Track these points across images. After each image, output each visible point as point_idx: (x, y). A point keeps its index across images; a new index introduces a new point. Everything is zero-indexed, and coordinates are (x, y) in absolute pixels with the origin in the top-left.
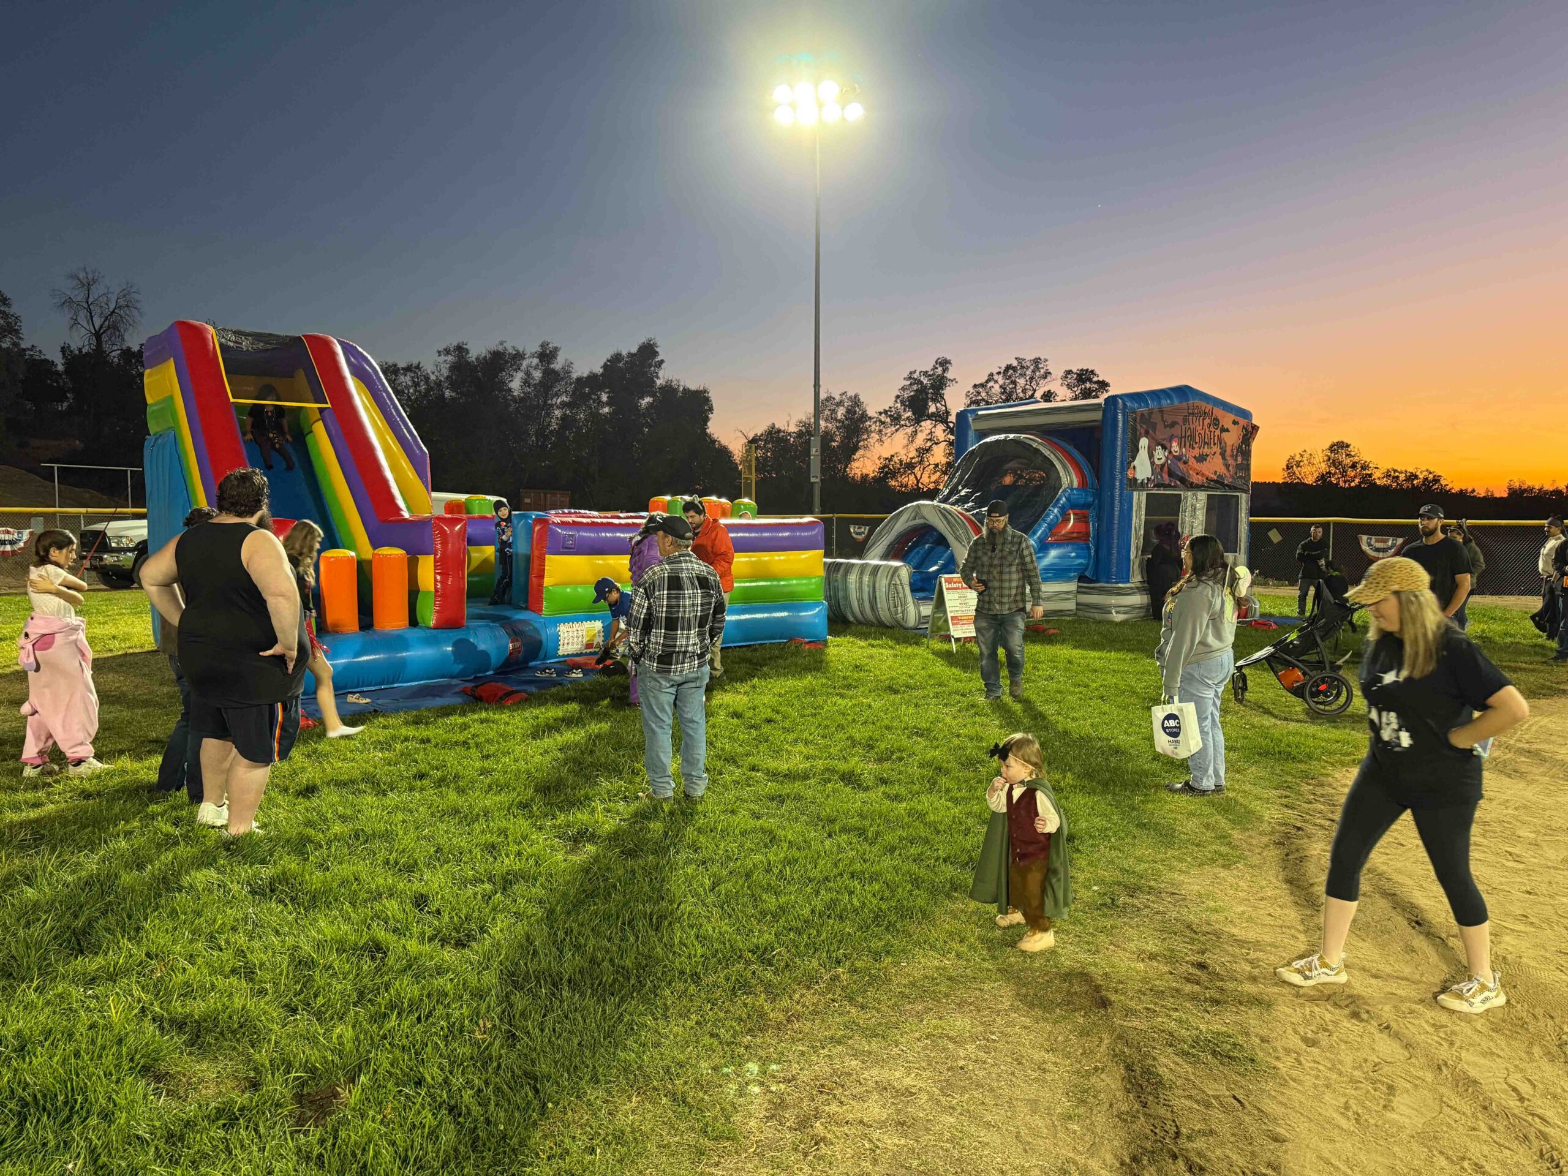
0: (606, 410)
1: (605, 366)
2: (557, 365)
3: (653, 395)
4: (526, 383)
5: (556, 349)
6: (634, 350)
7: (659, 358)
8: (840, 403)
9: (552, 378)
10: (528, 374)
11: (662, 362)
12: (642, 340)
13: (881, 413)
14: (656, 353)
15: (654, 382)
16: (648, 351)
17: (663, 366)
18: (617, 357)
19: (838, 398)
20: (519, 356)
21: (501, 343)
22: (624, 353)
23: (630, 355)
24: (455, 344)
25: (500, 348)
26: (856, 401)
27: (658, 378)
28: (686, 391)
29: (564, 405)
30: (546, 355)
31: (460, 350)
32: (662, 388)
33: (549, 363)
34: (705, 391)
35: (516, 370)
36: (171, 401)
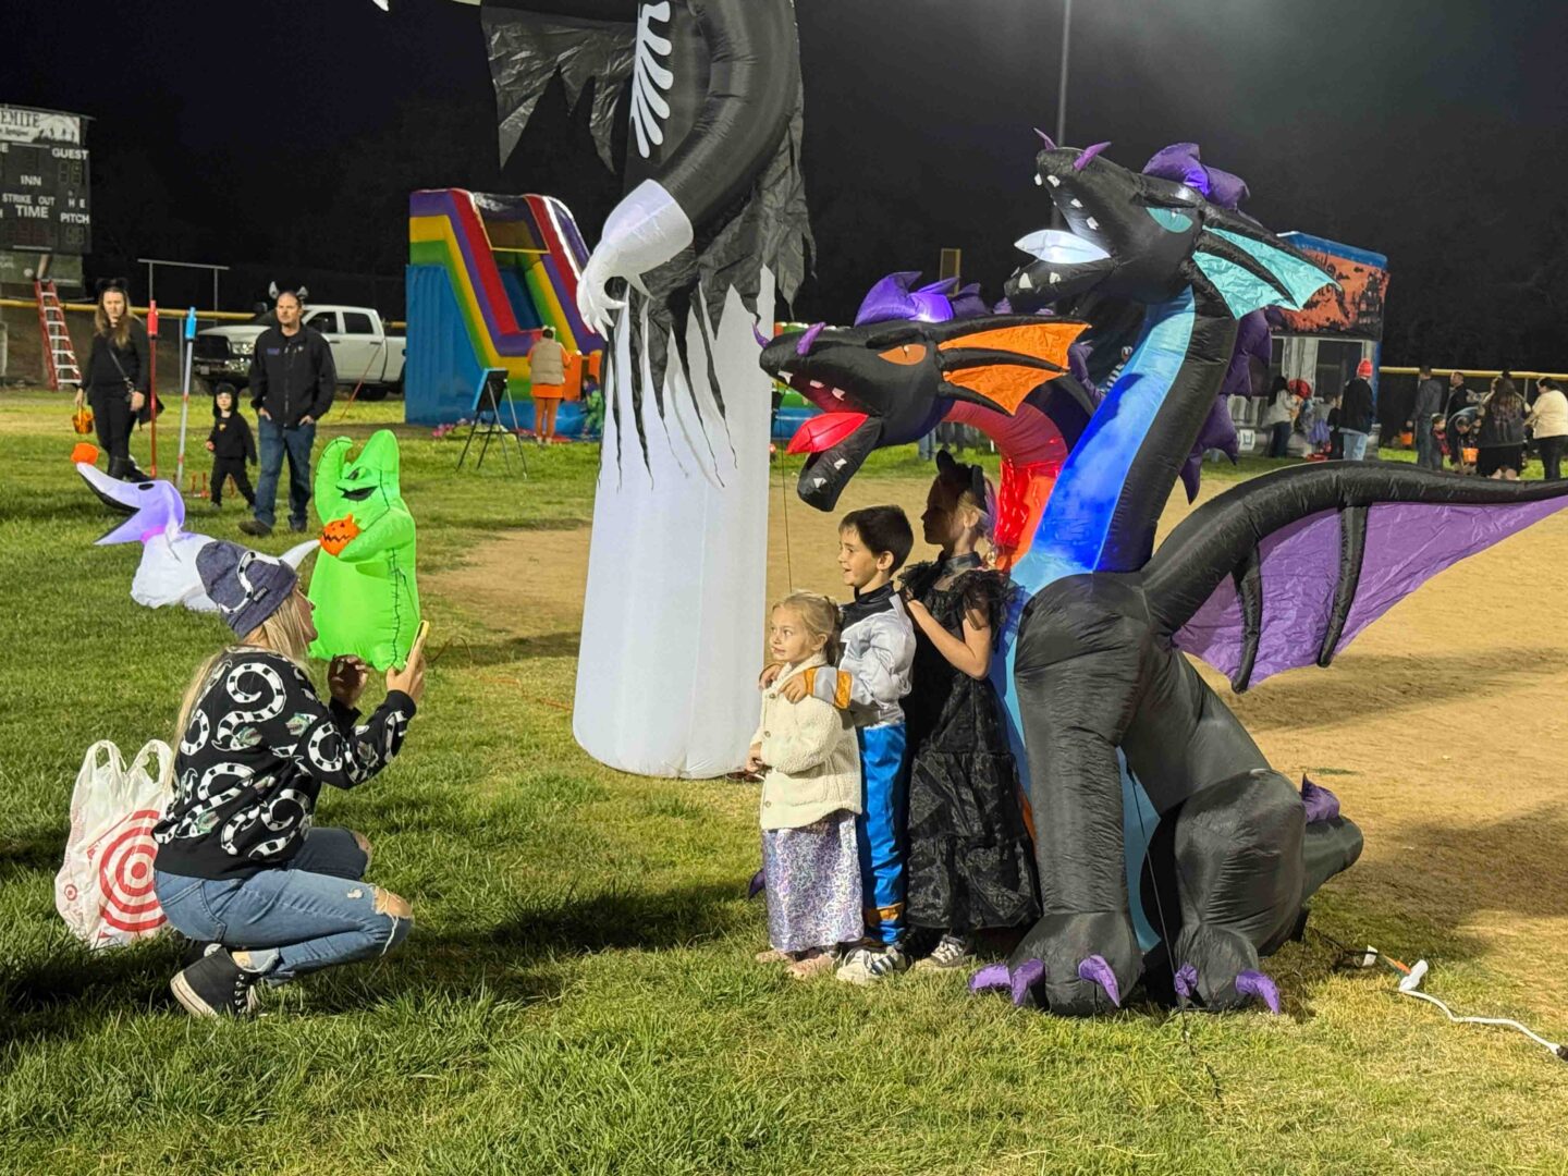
36: (442, 244)
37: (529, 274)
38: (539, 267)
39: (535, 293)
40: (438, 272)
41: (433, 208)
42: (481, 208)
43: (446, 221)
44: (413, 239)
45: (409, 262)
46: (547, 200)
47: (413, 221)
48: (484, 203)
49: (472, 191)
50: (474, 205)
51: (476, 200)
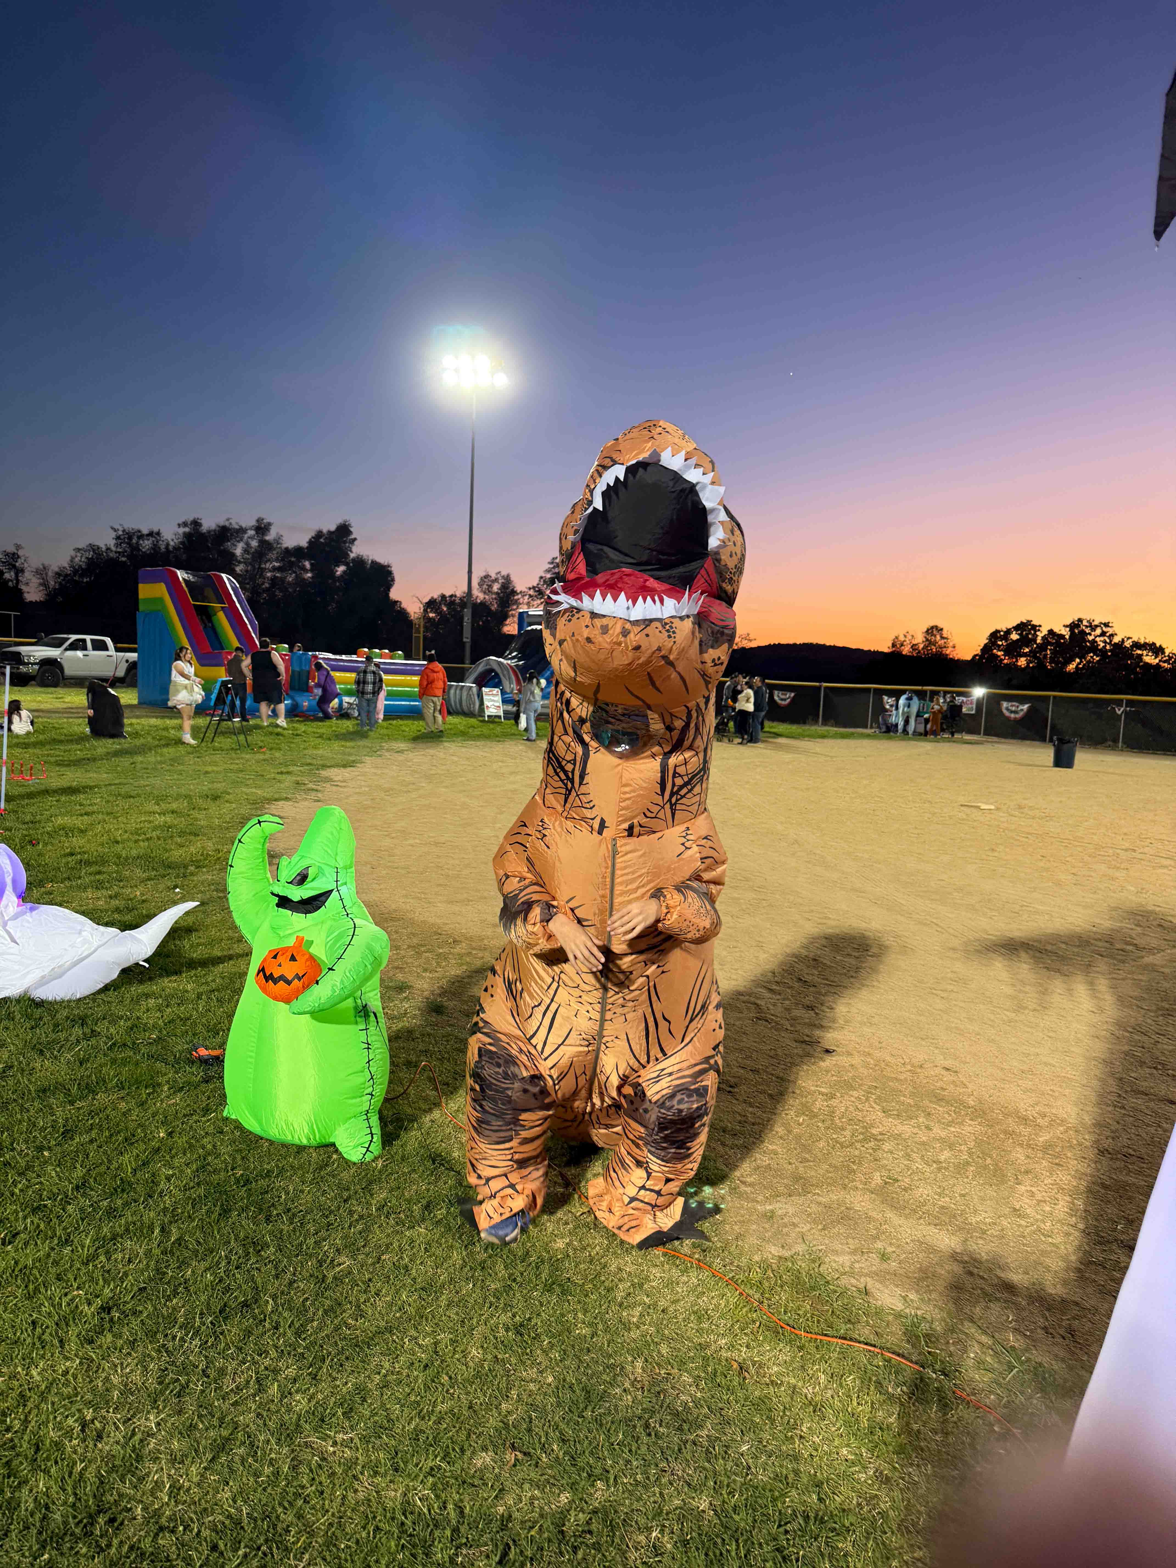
0: (309, 575)
1: (310, 542)
2: (270, 537)
3: (347, 564)
4: (246, 551)
5: (269, 524)
6: (333, 528)
7: (352, 537)
8: (496, 580)
9: (266, 547)
10: (248, 544)
11: (355, 539)
12: (339, 521)
13: (530, 589)
14: (350, 533)
15: (348, 555)
16: (344, 530)
17: (356, 543)
18: (319, 534)
19: (493, 576)
20: (242, 531)
21: (228, 520)
22: (325, 531)
23: (330, 532)
24: (191, 519)
25: (227, 524)
26: (507, 580)
27: (351, 552)
28: (374, 563)
29: (275, 569)
30: (262, 528)
31: (196, 523)
32: (353, 560)
33: (263, 534)
34: (389, 566)
35: (238, 542)
36: (161, 600)
37: (214, 619)
38: (221, 615)
39: (219, 630)
40: (159, 616)
41: (153, 579)
42: (184, 579)
43: (163, 586)
44: (141, 596)
45: (138, 610)
46: (224, 576)
47: (141, 586)
48: (186, 576)
49: (179, 569)
50: (181, 579)
51: (181, 575)
